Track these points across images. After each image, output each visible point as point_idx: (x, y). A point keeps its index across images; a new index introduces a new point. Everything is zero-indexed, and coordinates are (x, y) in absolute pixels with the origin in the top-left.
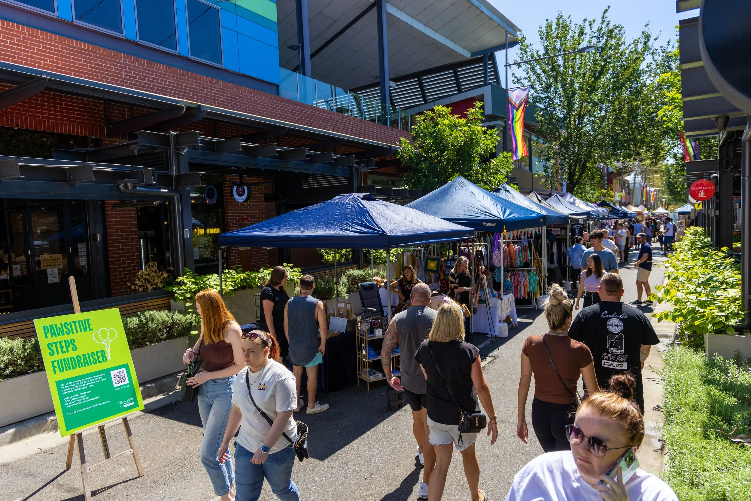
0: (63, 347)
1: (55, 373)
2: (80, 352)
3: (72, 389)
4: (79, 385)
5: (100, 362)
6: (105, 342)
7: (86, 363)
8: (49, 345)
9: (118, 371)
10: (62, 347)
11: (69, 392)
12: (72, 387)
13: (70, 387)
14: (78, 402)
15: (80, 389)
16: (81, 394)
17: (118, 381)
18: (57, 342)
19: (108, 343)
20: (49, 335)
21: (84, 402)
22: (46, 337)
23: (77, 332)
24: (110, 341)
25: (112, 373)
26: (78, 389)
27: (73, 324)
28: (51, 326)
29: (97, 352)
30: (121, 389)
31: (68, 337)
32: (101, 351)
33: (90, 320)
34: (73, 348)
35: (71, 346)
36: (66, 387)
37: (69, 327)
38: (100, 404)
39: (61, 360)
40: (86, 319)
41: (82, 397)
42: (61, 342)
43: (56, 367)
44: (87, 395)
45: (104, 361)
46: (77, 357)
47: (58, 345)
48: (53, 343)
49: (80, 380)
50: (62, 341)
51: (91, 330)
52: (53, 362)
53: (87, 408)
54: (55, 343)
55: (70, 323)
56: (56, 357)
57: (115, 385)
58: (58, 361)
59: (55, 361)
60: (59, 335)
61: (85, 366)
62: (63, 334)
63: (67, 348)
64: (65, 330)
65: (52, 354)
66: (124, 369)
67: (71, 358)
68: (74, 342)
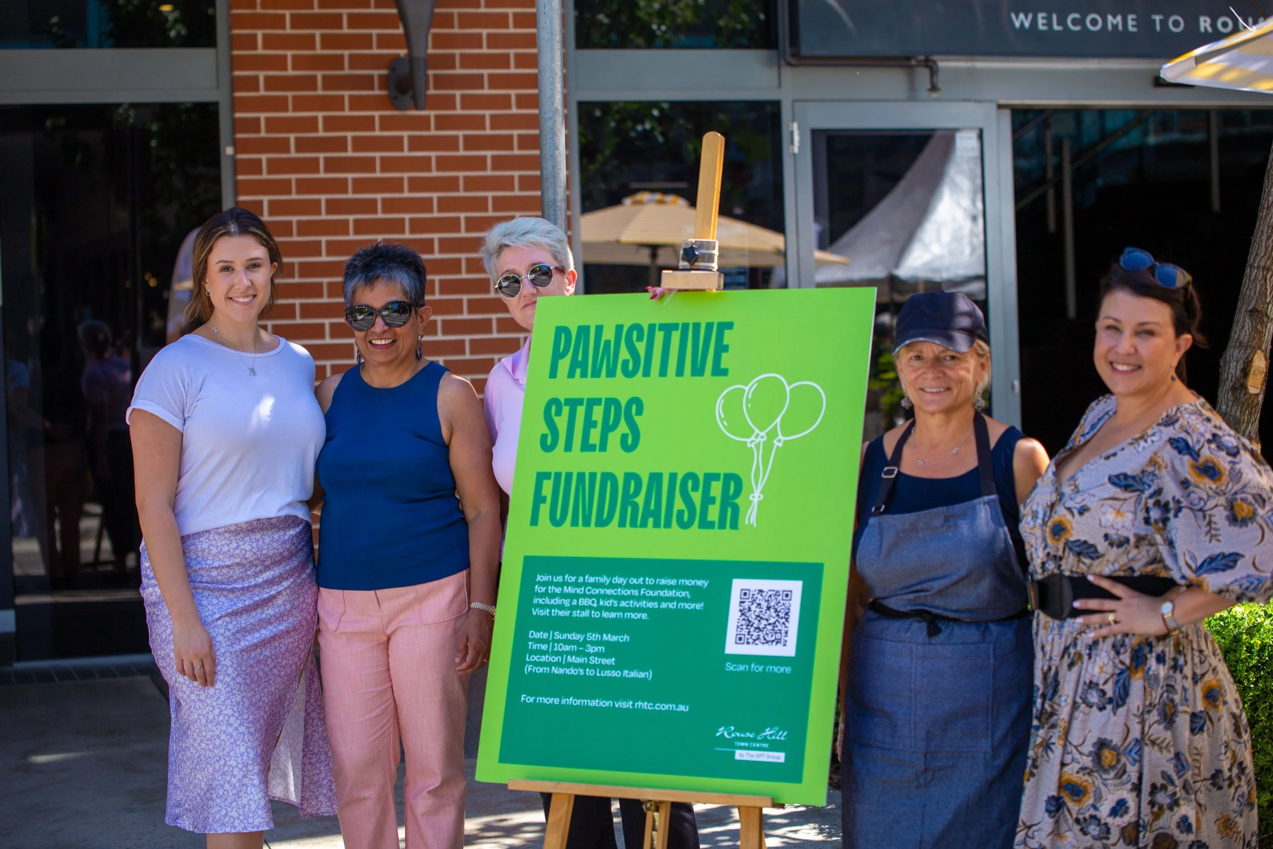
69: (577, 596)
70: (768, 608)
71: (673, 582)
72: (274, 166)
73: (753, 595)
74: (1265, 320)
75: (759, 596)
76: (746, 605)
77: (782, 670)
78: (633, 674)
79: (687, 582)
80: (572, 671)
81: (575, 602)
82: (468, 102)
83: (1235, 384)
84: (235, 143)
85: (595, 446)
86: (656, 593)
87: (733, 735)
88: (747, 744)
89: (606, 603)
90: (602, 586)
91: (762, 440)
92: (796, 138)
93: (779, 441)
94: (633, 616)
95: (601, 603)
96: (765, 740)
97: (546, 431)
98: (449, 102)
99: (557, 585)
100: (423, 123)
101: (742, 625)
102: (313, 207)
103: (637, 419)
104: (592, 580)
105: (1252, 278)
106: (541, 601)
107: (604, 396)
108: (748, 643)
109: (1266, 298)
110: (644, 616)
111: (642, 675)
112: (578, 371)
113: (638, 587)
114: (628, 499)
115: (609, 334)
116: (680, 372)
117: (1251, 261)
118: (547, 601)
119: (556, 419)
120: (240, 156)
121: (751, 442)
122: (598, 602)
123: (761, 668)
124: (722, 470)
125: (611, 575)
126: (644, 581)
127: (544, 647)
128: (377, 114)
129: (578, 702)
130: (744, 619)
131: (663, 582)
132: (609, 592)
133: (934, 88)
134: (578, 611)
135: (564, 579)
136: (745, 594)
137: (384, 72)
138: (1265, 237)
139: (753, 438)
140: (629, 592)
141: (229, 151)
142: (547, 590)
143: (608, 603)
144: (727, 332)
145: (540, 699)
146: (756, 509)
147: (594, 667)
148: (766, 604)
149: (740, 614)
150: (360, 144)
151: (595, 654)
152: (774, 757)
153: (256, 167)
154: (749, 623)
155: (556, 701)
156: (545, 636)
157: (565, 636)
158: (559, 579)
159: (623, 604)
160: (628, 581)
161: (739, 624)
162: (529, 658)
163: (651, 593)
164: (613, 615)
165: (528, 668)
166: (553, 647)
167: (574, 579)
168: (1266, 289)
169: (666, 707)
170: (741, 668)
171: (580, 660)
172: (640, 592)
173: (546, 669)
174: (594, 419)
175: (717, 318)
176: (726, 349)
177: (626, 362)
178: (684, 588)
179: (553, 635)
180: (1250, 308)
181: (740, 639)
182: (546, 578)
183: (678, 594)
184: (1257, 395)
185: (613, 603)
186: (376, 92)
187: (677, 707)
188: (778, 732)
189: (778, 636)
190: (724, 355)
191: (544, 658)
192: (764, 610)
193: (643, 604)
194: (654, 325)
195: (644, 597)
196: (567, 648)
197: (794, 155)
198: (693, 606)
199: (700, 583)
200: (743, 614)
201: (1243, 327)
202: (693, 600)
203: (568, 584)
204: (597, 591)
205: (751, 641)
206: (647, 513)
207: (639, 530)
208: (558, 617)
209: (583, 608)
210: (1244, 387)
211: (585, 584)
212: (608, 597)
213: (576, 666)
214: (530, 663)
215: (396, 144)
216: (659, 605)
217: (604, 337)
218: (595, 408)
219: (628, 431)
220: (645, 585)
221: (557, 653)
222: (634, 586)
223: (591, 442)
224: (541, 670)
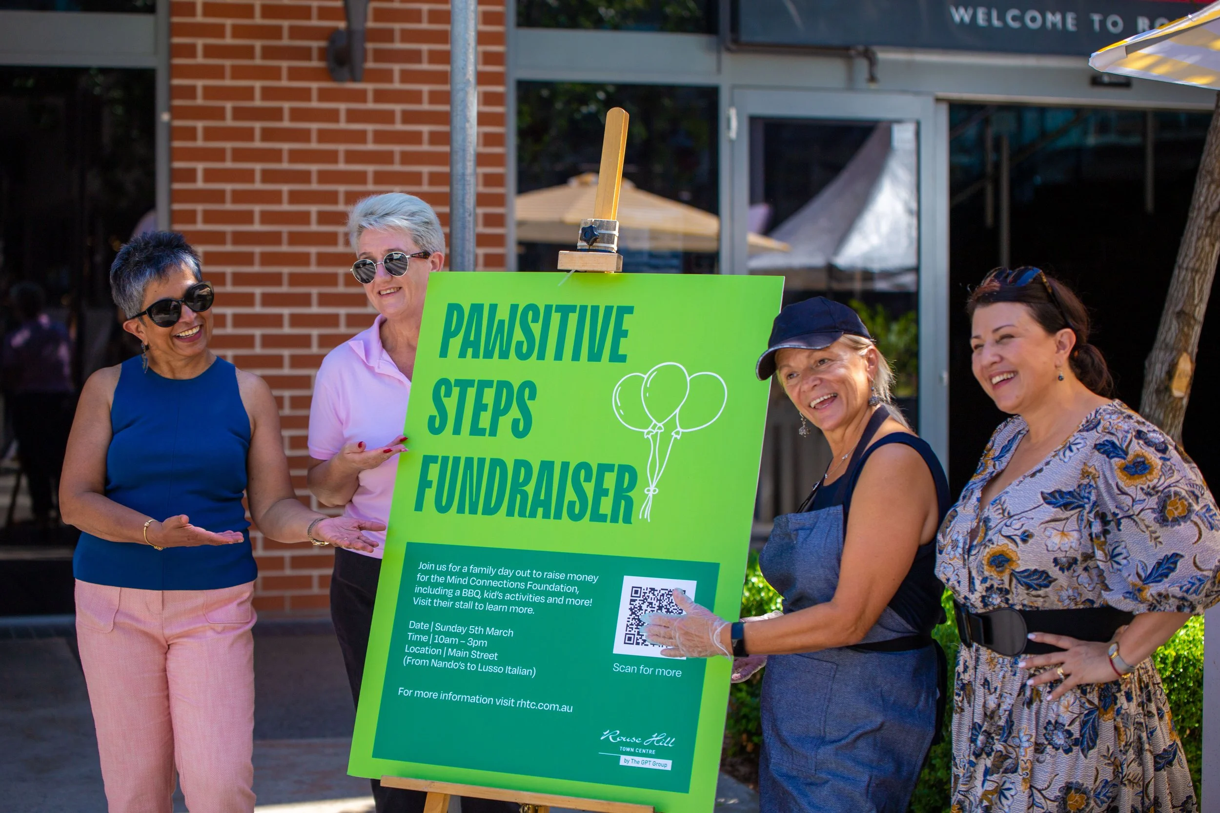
1: (419, 506)
2: (534, 449)
3: (449, 593)
4: (483, 588)
5: (597, 517)
6: (657, 427)
7: (543, 505)
9: (661, 583)
10: (479, 406)
11: (437, 602)
12: (455, 586)
13: (446, 585)
14: (449, 659)
15: (479, 607)
16: (472, 629)
18: (470, 383)
20: (456, 343)
21: (471, 667)
22: (444, 353)
23: (558, 356)
24: (678, 433)
25: (629, 582)
26: (468, 606)
27: (556, 318)
28: (477, 309)
29: (604, 468)
30: (638, 676)
31: (516, 372)
32: (623, 469)
33: (630, 310)
34: (516, 422)
35: (515, 412)
36: (434, 578)
37: (536, 329)
38: (528, 704)
39: (457, 460)
42: (484, 384)
43: (429, 484)
44: (494, 644)
45: (615, 520)
47: (471, 392)
48: (458, 383)
49: (489, 570)
50: (488, 384)
51: (617, 357)
52: (428, 460)
53: (474, 699)
54: (463, 385)
56: (447, 444)
57: (620, 647)
58: (445, 459)
59: (434, 459)
60: (489, 355)
61: (533, 515)
62: (504, 354)
63: (497, 415)
64: (519, 335)
66: (690, 587)
67: (497, 463)
68: (532, 396)
69: (460, 587)
70: (660, 608)
71: (562, 576)
72: (210, 134)
73: (645, 593)
74: (1192, 322)
75: (651, 595)
76: (637, 603)
77: (672, 673)
78: (516, 671)
79: (576, 577)
80: (452, 665)
81: (458, 593)
82: (407, 76)
83: (1159, 385)
84: (172, 110)
85: (485, 430)
86: (543, 587)
87: (618, 739)
88: (632, 750)
89: (491, 596)
90: (487, 577)
91: (660, 431)
92: (734, 124)
94: (518, 610)
95: (485, 595)
96: (652, 746)
97: (435, 412)
98: (387, 76)
99: (440, 574)
100: (361, 96)
101: (632, 624)
102: (248, 176)
103: (529, 403)
104: (477, 570)
105: (1181, 279)
106: (423, 590)
107: (496, 378)
108: (638, 644)
109: (1194, 299)
110: (530, 611)
111: (525, 672)
112: (470, 351)
113: (525, 580)
114: (518, 488)
115: (503, 314)
116: (576, 357)
117: (1181, 261)
118: (429, 590)
119: (445, 400)
120: (178, 123)
121: (648, 433)
122: (482, 594)
123: (650, 671)
124: (617, 461)
125: (497, 566)
126: (531, 574)
127: (424, 638)
128: (314, 85)
129: (458, 697)
130: (634, 618)
131: (551, 575)
132: (494, 583)
133: (872, 79)
134: (461, 603)
135: (448, 568)
136: (636, 592)
137: (323, 44)
138: (1194, 238)
139: (650, 429)
140: (515, 585)
141: (165, 117)
142: (429, 579)
143: (492, 595)
144: (626, 316)
145: (418, 693)
146: (650, 503)
147: (475, 661)
148: (657, 604)
149: (630, 613)
150: (296, 114)
151: (477, 648)
152: (660, 764)
153: (191, 134)
155: (435, 695)
156: (426, 626)
157: (446, 628)
158: (443, 568)
159: (509, 597)
160: (514, 572)
161: (629, 623)
162: (408, 649)
163: (538, 587)
164: (497, 608)
165: (407, 660)
166: (434, 639)
167: (458, 568)
168: (1194, 291)
169: (550, 707)
170: (629, 669)
171: (460, 654)
172: (526, 586)
173: (426, 662)
174: (484, 402)
175: (617, 301)
176: (625, 334)
177: (519, 344)
178: (572, 583)
179: (434, 626)
180: (1178, 308)
181: (630, 639)
182: (429, 566)
183: (566, 589)
184: (1181, 399)
185: (497, 596)
186: (315, 63)
187: (560, 708)
188: (666, 738)
190: (622, 340)
191: (424, 650)
192: (655, 610)
193: (529, 597)
194: (551, 306)
195: (530, 591)
196: (448, 641)
197: (732, 142)
198: (581, 602)
199: (589, 578)
200: (633, 613)
201: (1170, 328)
202: (581, 596)
203: (452, 574)
204: (482, 582)
205: (640, 641)
206: (537, 503)
207: (527, 521)
208: (440, 608)
209: (466, 599)
210: (1168, 389)
211: (470, 575)
212: (493, 589)
213: (457, 659)
214: (409, 654)
215: (333, 116)
216: (546, 599)
217: (498, 317)
218: (486, 390)
219: (518, 415)
220: (531, 579)
221: (437, 646)
222: (521, 579)
223: (481, 426)
224: (420, 662)
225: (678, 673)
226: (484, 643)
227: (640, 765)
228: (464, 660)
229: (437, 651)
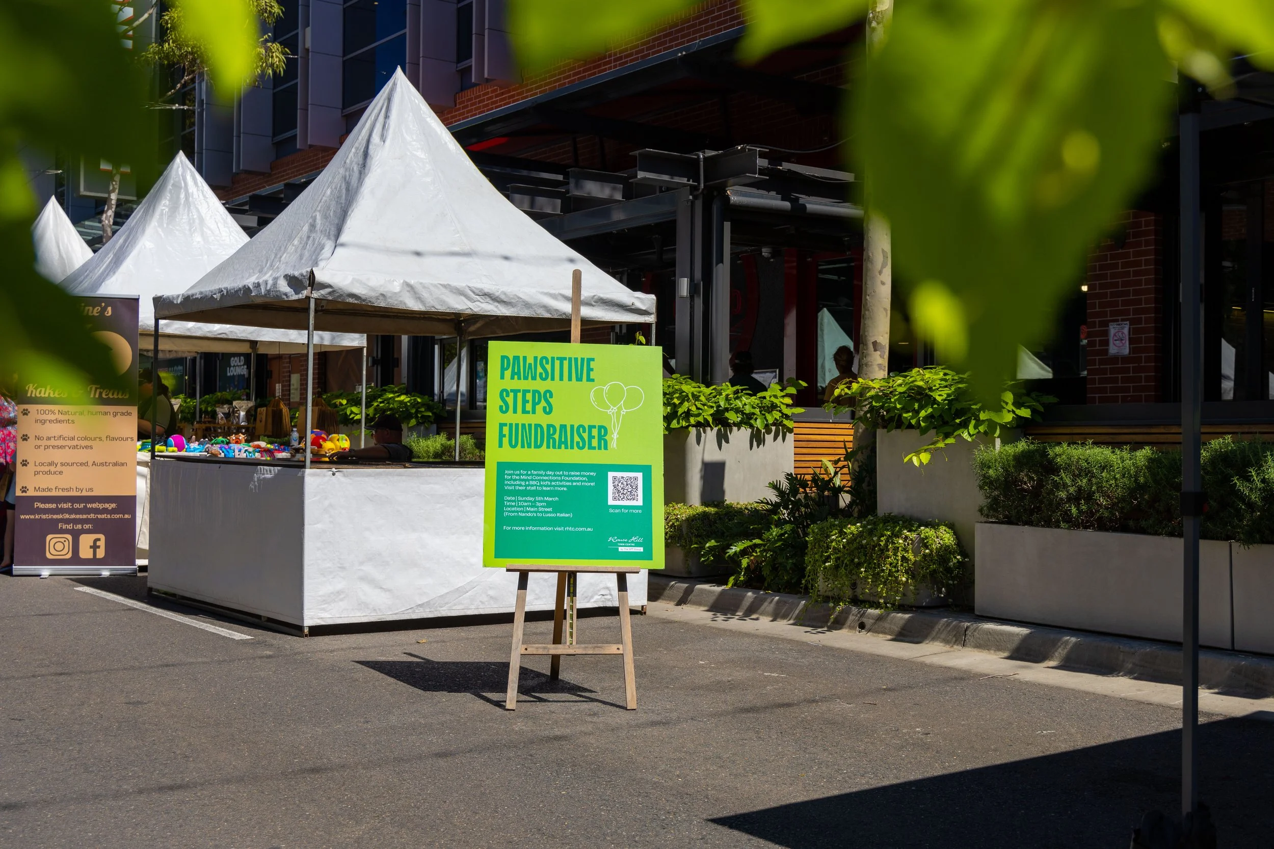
0: (528, 402)
1: (501, 445)
2: (556, 419)
3: (523, 483)
4: (539, 480)
5: (591, 448)
6: (613, 410)
7: (564, 443)
8: (504, 393)
9: (626, 474)
10: (525, 401)
11: (517, 488)
12: (525, 480)
13: (520, 480)
14: (528, 512)
15: (539, 488)
16: (538, 498)
17: (619, 494)
18: (519, 391)
19: (618, 413)
20: (508, 373)
21: (539, 515)
22: (502, 377)
23: (561, 379)
24: (624, 411)
25: (611, 475)
26: (534, 488)
27: (557, 363)
28: (516, 358)
29: (591, 427)
30: (621, 513)
31: (541, 386)
32: (600, 427)
33: (593, 360)
34: (544, 408)
35: (543, 403)
36: (513, 477)
37: (548, 367)
38: (570, 529)
39: (517, 425)
40: (586, 356)
41: (538, 504)
42: (525, 392)
43: (505, 436)
44: (549, 504)
45: (600, 448)
46: (549, 426)
47: (520, 395)
48: (512, 391)
49: (542, 472)
50: (529, 391)
51: (589, 380)
52: (502, 425)
53: (543, 529)
54: (515, 392)
55: (553, 358)
56: (510, 418)
57: (611, 502)
58: (511, 425)
59: (506, 425)
60: (526, 378)
61: (560, 447)
62: (534, 378)
63: (534, 405)
64: (540, 370)
65: (504, 410)
66: (640, 475)
67: (537, 426)
68: (551, 396)
69: (529, 480)
70: (627, 485)
71: (578, 473)
73: (619, 479)
75: (622, 480)
76: (616, 483)
77: (637, 511)
78: (562, 515)
79: (585, 474)
80: (530, 515)
81: (527, 483)
85: (529, 411)
86: (570, 478)
87: (617, 541)
88: (624, 544)
89: (544, 483)
90: (541, 475)
93: (624, 412)
94: (559, 489)
96: (632, 542)
97: (502, 404)
99: (517, 475)
103: (550, 400)
104: (535, 473)
106: (509, 483)
107: (531, 389)
110: (565, 489)
111: (567, 515)
112: (516, 377)
113: (561, 476)
114: (550, 436)
115: (530, 360)
116: (570, 379)
118: (512, 482)
119: (506, 398)
122: (540, 483)
123: (627, 511)
124: (597, 424)
125: (546, 470)
126: (563, 473)
127: (513, 504)
129: (535, 529)
130: (616, 490)
131: (573, 473)
132: (545, 478)
134: (530, 487)
135: (520, 472)
136: (615, 479)
140: (556, 478)
142: (511, 478)
144: (591, 362)
145: (514, 528)
147: (541, 512)
148: (626, 483)
149: (613, 487)
151: (541, 507)
152: (637, 550)
154: (619, 492)
155: (523, 528)
156: (513, 498)
157: (524, 499)
158: (518, 472)
159: (553, 483)
160: (554, 473)
161: (614, 492)
163: (567, 478)
164: (548, 489)
165: (506, 514)
166: (518, 504)
167: (525, 472)
169: (581, 529)
170: (617, 511)
171: (532, 509)
172: (561, 478)
173: (515, 514)
174: (527, 399)
175: (587, 356)
176: (592, 370)
177: (541, 374)
178: (584, 476)
179: (518, 498)
181: (615, 498)
182: (511, 472)
183: (581, 479)
185: (548, 483)
187: (586, 529)
188: (638, 539)
189: (633, 497)
190: (591, 372)
191: (513, 509)
192: (625, 485)
193: (564, 483)
194: (554, 358)
195: (564, 480)
196: (526, 504)
198: (589, 484)
199: (592, 474)
200: (615, 487)
202: (589, 481)
203: (523, 475)
204: (539, 478)
205: (620, 499)
206: (561, 442)
207: (557, 450)
208: (519, 490)
209: (532, 486)
211: (533, 475)
212: (545, 480)
213: (531, 512)
214: (506, 511)
216: (572, 484)
217: (528, 362)
218: (527, 394)
219: (546, 405)
220: (563, 475)
221: (521, 507)
222: (558, 476)
223: (527, 409)
224: (513, 514)
225: (640, 511)
226: (545, 504)
227: (628, 551)
228: (536, 512)
229: (521, 509)
